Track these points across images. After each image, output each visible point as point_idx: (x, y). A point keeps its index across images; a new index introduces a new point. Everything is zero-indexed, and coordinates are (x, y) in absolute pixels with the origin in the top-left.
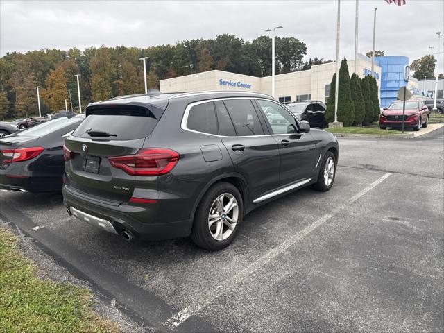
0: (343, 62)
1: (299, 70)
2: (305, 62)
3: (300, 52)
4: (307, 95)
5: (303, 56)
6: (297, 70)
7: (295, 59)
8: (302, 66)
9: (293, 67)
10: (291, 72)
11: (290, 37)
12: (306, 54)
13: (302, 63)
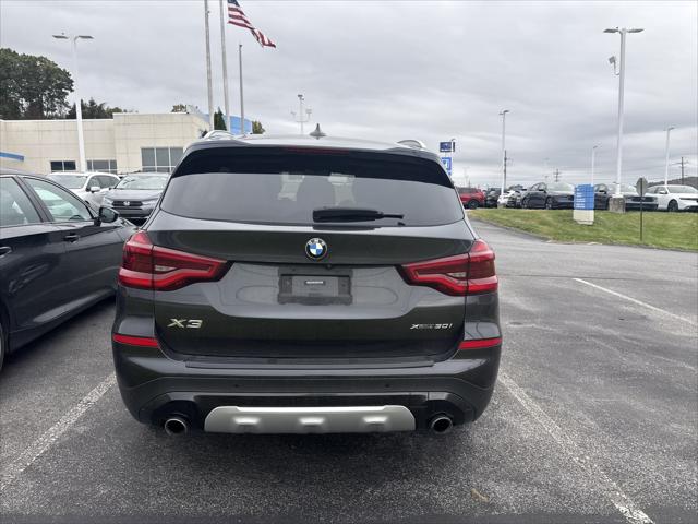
0: (216, 115)
1: (61, 118)
2: (71, 104)
3: (60, 86)
4: (106, 162)
5: (67, 94)
6: (56, 117)
7: (52, 97)
8: (66, 111)
9: (48, 110)
10: (45, 118)
11: (37, 56)
12: (72, 90)
13: (66, 105)
